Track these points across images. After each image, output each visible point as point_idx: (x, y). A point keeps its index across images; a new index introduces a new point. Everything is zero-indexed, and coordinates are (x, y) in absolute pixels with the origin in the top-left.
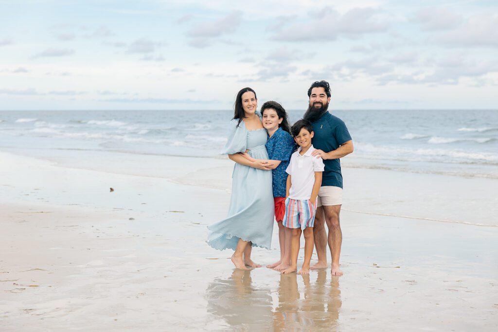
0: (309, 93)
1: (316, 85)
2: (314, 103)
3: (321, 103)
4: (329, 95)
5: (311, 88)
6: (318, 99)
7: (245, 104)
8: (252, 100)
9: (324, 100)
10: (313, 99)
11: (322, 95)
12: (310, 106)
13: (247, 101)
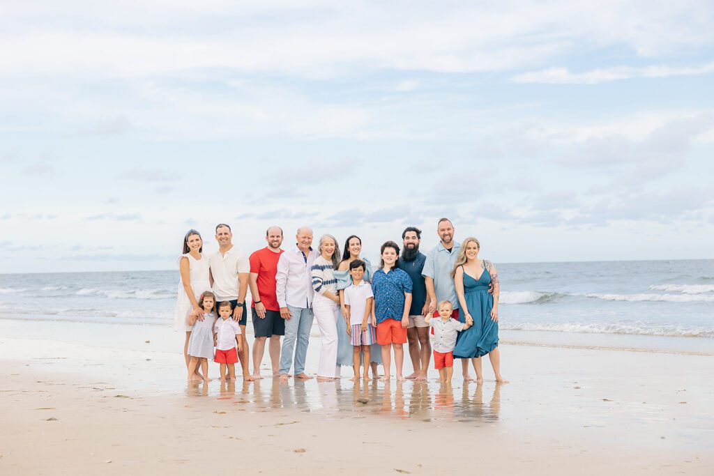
0: (403, 237)
1: (409, 229)
2: (408, 244)
3: (414, 244)
4: (419, 238)
5: (405, 232)
6: (411, 241)
7: (351, 247)
8: (357, 244)
9: (416, 241)
10: (406, 241)
11: (414, 238)
12: (404, 246)
13: (353, 245)
